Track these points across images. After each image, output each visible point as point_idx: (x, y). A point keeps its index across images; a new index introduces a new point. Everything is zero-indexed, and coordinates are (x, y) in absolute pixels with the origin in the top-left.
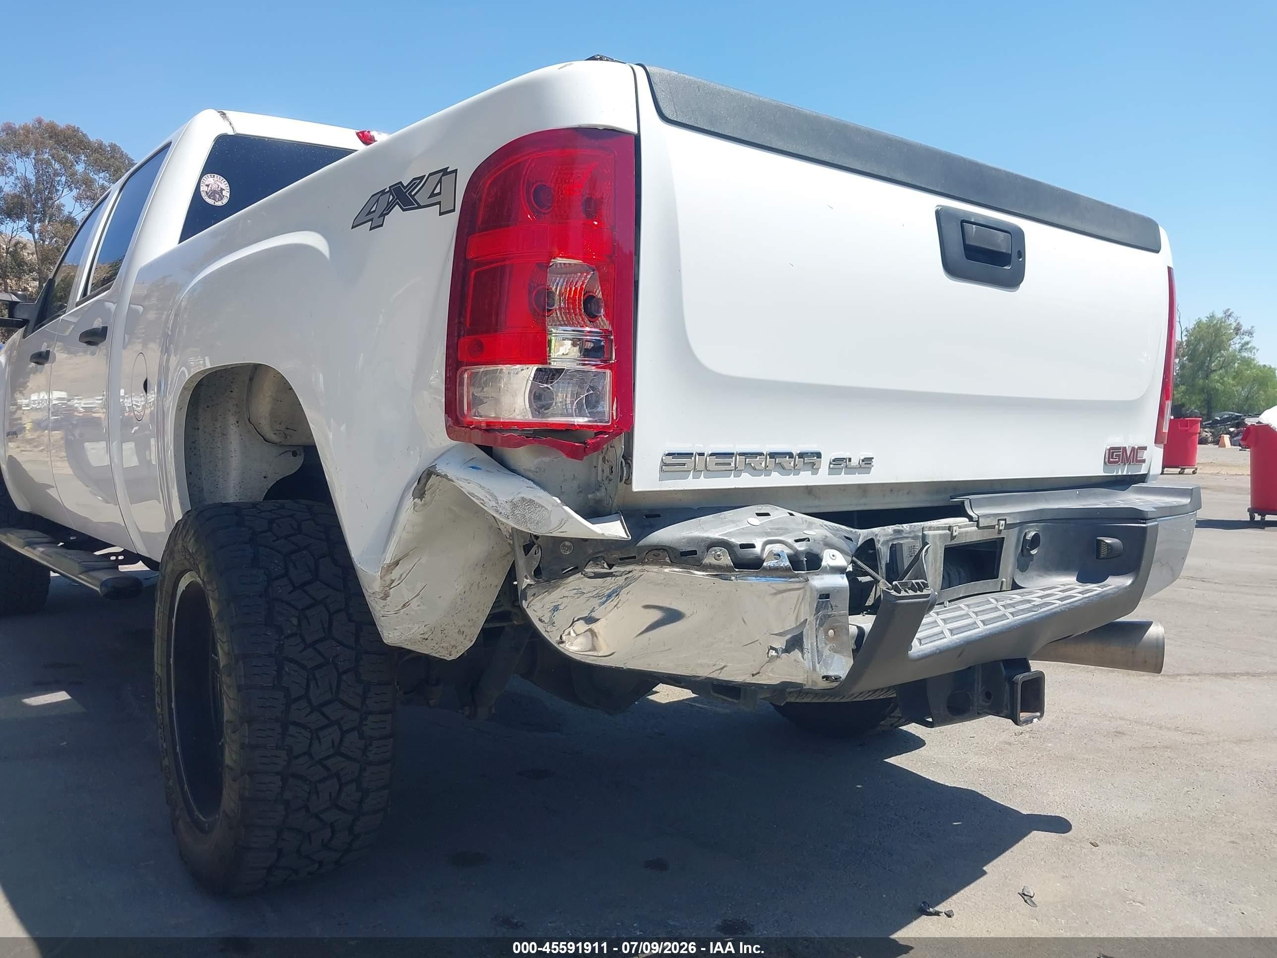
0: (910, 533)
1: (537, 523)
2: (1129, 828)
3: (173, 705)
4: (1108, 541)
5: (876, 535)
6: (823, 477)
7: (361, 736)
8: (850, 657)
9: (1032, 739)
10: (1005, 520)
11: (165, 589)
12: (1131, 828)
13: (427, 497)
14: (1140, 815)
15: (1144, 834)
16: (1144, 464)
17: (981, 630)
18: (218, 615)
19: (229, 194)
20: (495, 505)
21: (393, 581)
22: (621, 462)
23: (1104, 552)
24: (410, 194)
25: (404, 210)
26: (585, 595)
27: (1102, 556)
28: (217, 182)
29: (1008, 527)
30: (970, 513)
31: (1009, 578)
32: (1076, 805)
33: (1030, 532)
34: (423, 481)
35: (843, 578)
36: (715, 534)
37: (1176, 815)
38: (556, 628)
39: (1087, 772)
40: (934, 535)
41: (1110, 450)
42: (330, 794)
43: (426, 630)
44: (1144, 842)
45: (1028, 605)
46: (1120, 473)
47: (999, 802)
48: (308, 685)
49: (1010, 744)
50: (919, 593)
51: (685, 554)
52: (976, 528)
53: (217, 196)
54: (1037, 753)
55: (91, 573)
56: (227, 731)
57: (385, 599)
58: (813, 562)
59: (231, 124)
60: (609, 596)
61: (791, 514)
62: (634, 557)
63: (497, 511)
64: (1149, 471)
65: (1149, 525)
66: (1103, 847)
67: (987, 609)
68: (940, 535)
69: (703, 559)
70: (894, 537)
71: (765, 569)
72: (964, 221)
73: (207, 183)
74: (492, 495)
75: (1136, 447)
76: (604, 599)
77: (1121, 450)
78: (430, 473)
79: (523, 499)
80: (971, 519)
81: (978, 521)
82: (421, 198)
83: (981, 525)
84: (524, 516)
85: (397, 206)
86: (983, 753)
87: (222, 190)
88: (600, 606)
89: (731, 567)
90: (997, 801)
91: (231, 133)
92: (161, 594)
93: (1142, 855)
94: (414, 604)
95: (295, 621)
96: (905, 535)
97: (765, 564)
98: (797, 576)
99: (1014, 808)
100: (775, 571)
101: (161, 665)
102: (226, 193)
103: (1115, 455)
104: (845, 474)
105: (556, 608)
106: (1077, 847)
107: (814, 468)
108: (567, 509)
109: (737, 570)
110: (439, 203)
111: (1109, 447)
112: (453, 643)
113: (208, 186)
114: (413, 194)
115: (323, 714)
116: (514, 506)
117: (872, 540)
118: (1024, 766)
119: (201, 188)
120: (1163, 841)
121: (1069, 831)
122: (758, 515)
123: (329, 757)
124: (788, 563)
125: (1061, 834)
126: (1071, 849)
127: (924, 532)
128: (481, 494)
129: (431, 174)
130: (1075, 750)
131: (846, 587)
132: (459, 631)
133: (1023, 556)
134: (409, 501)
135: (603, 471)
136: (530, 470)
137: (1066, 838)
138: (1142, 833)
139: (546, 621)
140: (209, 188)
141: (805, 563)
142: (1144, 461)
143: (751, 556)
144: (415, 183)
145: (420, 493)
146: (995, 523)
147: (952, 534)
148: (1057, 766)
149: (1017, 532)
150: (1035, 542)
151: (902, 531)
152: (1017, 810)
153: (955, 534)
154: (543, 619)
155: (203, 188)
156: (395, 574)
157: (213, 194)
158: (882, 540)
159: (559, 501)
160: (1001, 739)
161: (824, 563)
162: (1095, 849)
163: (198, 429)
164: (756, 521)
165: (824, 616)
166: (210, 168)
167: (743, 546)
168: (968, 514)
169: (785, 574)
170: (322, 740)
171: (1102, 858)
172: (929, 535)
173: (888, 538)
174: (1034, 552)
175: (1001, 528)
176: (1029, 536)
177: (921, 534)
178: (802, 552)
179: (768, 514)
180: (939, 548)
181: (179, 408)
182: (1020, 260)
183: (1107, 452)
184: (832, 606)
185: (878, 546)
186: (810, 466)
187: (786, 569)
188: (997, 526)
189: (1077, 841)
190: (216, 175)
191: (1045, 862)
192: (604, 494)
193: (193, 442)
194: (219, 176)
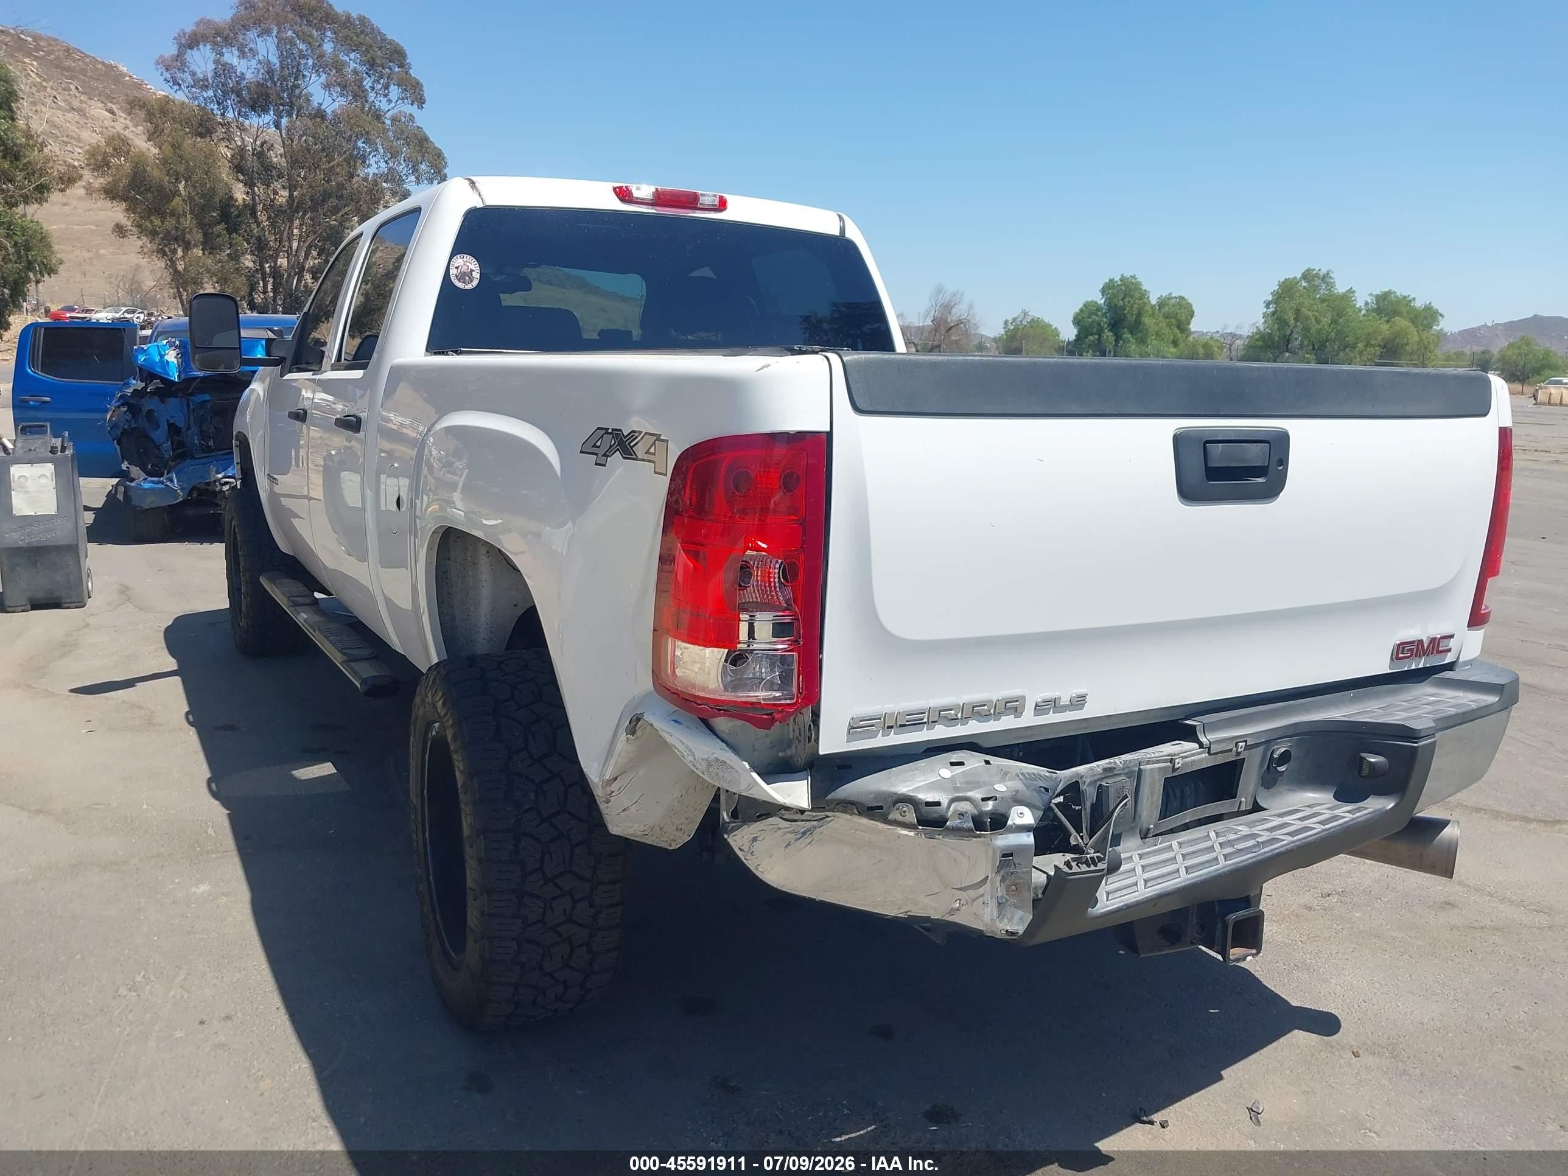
0: (1123, 769)
1: (729, 782)
2: (1405, 1036)
3: (427, 835)
4: (1373, 759)
5: (1082, 777)
6: (1028, 719)
7: (592, 905)
8: (1030, 913)
9: (1339, 903)
10: (1246, 741)
11: (418, 727)
12: (1407, 1037)
13: (639, 733)
14: (1425, 1020)
15: (1419, 1046)
16: (1449, 653)
17: (1183, 879)
18: (464, 784)
19: (479, 275)
20: (693, 760)
21: (613, 792)
22: (810, 725)
23: (1366, 771)
24: (629, 444)
25: (624, 458)
26: (782, 830)
27: (1363, 774)
28: (468, 263)
29: (1248, 748)
30: (1203, 739)
31: (1249, 798)
32: (1357, 999)
33: (1278, 748)
34: (633, 723)
35: (1029, 836)
36: (903, 789)
37: (1467, 1023)
38: (755, 857)
39: (1387, 956)
40: (1152, 770)
41: (1399, 645)
42: (562, 957)
43: (645, 828)
44: (1415, 1056)
45: (1252, 843)
46: (1413, 667)
47: (1269, 987)
48: (543, 859)
49: (1310, 909)
50: (1092, 868)
51: (871, 809)
52: (1207, 755)
53: (467, 278)
54: (1338, 925)
55: (352, 664)
56: (470, 898)
57: (607, 803)
58: (998, 822)
59: (480, 195)
60: (804, 833)
61: (987, 762)
62: (824, 808)
63: (695, 766)
64: (1458, 658)
65: (1420, 744)
66: (1367, 1059)
67: (1201, 850)
68: (1160, 768)
69: (889, 814)
70: (1103, 776)
71: (948, 829)
72: (1207, 441)
73: (456, 265)
74: (690, 750)
75: (1439, 636)
76: (799, 835)
77: (1416, 644)
78: (638, 719)
79: (717, 760)
80: (1201, 745)
81: (1209, 748)
82: (640, 450)
83: (1212, 752)
84: (717, 774)
85: (618, 452)
86: (1274, 918)
87: (472, 271)
88: (796, 841)
89: (914, 824)
90: (1268, 985)
91: (480, 205)
92: (415, 731)
93: (1405, 1072)
94: (633, 809)
95: (532, 796)
96: (1117, 772)
97: (948, 823)
98: (979, 836)
99: (1284, 997)
100: (957, 831)
101: (416, 795)
102: (476, 275)
103: (1402, 650)
104: (1053, 713)
105: (755, 839)
106: (1335, 1055)
107: (1017, 711)
108: (755, 775)
109: (920, 827)
110: (654, 462)
111: (1398, 642)
112: (672, 837)
113: (457, 268)
114: (632, 444)
115: (556, 885)
116: (709, 765)
117: (1077, 782)
118: (1316, 941)
119: (451, 271)
120: (1437, 1057)
121: (1334, 1034)
122: (952, 764)
123: (560, 925)
124: (971, 825)
125: (1324, 1037)
126: (1327, 1057)
127: (1141, 767)
128: (682, 748)
129: (646, 433)
130: (1384, 924)
131: (1032, 845)
132: (677, 828)
133: (1269, 772)
134: (623, 736)
135: (794, 730)
136: (725, 732)
137: (1327, 1043)
138: (1417, 1044)
139: (746, 850)
140: (459, 271)
141: (988, 824)
142: (1449, 650)
143: (935, 815)
144: (633, 436)
145: (632, 730)
146: (1232, 746)
147: (1174, 766)
148: (1354, 945)
149: (1262, 751)
150: (1285, 758)
151: (1115, 768)
152: (1287, 999)
153: (1177, 766)
154: (743, 848)
155: (453, 271)
156: (615, 786)
157: (462, 277)
158: (1088, 781)
159: (748, 767)
160: (1302, 901)
161: (1010, 822)
162: (1355, 1060)
163: (449, 559)
164: (946, 773)
165: (1007, 873)
166: (459, 248)
167: (929, 804)
168: (1198, 739)
169: (967, 834)
170: (555, 910)
171: (1358, 1073)
172: (1145, 770)
173: (1096, 778)
174: (1282, 769)
175: (1239, 750)
176: (1278, 753)
177: (1137, 769)
178: (987, 813)
179: (961, 764)
180: (1157, 781)
181: (430, 548)
182: (1280, 468)
183: (1396, 647)
184: (1015, 865)
185: (1083, 787)
186: (1012, 711)
187: (969, 830)
188: (1234, 749)
189: (1339, 1047)
190: (465, 256)
191: (1292, 1071)
192: (794, 752)
193: (444, 572)
194: (468, 256)
